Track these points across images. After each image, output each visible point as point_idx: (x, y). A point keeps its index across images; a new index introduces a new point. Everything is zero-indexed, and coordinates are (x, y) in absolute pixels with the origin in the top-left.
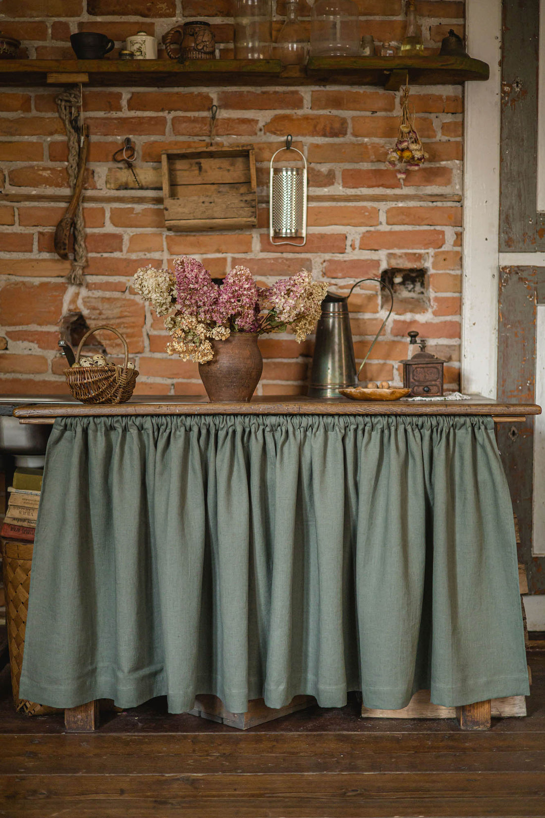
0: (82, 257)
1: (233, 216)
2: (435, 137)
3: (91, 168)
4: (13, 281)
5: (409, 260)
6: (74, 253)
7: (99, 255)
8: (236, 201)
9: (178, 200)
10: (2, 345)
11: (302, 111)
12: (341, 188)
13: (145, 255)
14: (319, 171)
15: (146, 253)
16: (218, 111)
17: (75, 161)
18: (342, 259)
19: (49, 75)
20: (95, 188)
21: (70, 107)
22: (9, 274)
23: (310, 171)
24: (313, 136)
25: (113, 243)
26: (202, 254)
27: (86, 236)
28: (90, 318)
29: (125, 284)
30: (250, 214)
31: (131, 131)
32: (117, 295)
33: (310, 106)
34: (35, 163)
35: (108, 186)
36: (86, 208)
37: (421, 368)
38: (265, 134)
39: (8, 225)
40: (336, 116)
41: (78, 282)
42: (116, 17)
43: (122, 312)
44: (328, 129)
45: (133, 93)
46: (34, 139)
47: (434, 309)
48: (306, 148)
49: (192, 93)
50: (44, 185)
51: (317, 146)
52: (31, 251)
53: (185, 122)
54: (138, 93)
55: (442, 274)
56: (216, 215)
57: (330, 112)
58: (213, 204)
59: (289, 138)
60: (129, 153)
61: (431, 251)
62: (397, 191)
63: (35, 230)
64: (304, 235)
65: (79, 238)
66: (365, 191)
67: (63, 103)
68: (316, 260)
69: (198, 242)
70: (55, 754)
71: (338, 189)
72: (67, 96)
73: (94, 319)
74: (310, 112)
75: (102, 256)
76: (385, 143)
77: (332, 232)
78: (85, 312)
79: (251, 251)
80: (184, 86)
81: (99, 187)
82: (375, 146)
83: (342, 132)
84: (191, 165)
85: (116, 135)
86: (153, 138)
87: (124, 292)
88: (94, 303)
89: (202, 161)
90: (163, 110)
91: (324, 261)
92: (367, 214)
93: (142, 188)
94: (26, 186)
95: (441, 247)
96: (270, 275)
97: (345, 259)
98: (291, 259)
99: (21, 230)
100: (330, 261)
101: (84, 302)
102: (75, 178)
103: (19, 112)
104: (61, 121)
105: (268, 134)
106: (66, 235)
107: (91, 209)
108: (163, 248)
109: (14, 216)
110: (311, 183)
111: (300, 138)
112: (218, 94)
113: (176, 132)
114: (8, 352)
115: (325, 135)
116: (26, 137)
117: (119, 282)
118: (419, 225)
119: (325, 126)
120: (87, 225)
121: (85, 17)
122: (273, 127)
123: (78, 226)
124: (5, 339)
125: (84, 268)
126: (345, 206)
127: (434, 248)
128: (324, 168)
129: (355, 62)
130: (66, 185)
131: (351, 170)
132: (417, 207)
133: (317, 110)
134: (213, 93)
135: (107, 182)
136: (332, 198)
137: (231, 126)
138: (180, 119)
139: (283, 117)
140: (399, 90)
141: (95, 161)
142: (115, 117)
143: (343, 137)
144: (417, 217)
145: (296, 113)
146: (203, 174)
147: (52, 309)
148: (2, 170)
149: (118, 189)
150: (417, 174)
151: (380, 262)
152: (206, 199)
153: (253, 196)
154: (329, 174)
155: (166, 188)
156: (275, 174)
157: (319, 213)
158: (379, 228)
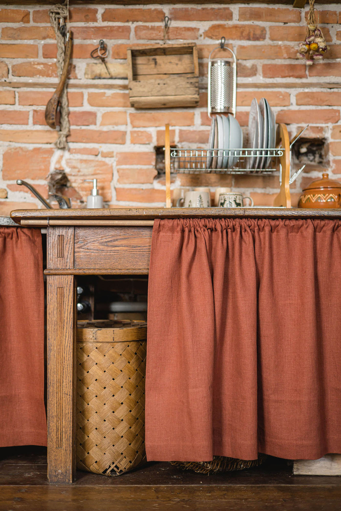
0: (65, 128)
1: (181, 94)
2: (331, 41)
3: (74, 63)
4: (12, 147)
5: (314, 132)
6: (60, 126)
7: (78, 128)
8: (184, 83)
9: (140, 83)
10: (4, 195)
11: (232, 22)
12: (261, 78)
13: (114, 127)
14: (245, 66)
16: (169, 22)
17: (61, 57)
20: (76, 78)
21: (59, 18)
22: (10, 141)
23: (238, 65)
24: (240, 39)
25: (90, 118)
26: (156, 127)
27: (69, 114)
28: (71, 175)
29: (98, 149)
30: (195, 92)
31: (105, 36)
32: (92, 157)
33: (237, 19)
34: (32, 60)
35: (86, 76)
36: (70, 93)
38: (204, 38)
39: (11, 105)
40: (257, 26)
41: (62, 146)
43: (95, 170)
44: (252, 34)
45: (106, 9)
46: (31, 42)
47: (333, 169)
48: (235, 49)
49: (150, 10)
50: (38, 76)
51: (243, 47)
52: (27, 124)
53: (144, 30)
54: (110, 9)
55: (338, 143)
56: (168, 93)
57: (253, 23)
58: (166, 85)
59: (223, 41)
60: (103, 52)
61: (330, 125)
62: (304, 80)
63: (31, 109)
64: (234, 112)
65: (64, 114)
66: (279, 80)
67: (54, 15)
69: (153, 118)
70: (39, 499)
71: (259, 79)
72: (56, 9)
73: (74, 176)
74: (238, 22)
75: (81, 128)
76: (295, 45)
78: (67, 170)
79: (194, 125)
80: (144, 4)
81: (79, 77)
82: (287, 48)
83: (261, 37)
84: (149, 60)
85: (92, 39)
87: (97, 155)
88: (74, 164)
89: (157, 57)
90: (128, 21)
92: (281, 97)
93: (111, 78)
94: (24, 76)
95: (337, 122)
99: (20, 108)
101: (67, 163)
102: (61, 69)
103: (21, 23)
104: (52, 29)
105: (206, 38)
106: (54, 108)
107: (74, 93)
108: (127, 122)
109: (15, 98)
110: (239, 74)
111: (231, 42)
112: (170, 10)
113: (138, 38)
114: (7, 200)
115: (249, 39)
116: (26, 41)
117: (94, 148)
118: (321, 105)
119: (249, 33)
120: (70, 105)
122: (210, 34)
123: (63, 105)
124: (6, 190)
125: (67, 136)
126: (265, 92)
127: (332, 123)
128: (249, 64)
130: (54, 75)
131: (269, 65)
132: (319, 92)
133: (244, 21)
134: (166, 9)
135: (85, 74)
136: (255, 86)
137: (179, 33)
138: (142, 27)
139: (219, 26)
140: (304, 7)
141: (77, 58)
142: (92, 26)
143: (263, 40)
144: (319, 99)
145: (227, 24)
146: (158, 66)
147: (43, 167)
148: (7, 65)
149: (93, 79)
150: (319, 67)
151: (292, 133)
152: (161, 82)
153: (196, 80)
154: (252, 68)
155: (130, 74)
156: (213, 66)
157: (245, 96)
158: (290, 107)
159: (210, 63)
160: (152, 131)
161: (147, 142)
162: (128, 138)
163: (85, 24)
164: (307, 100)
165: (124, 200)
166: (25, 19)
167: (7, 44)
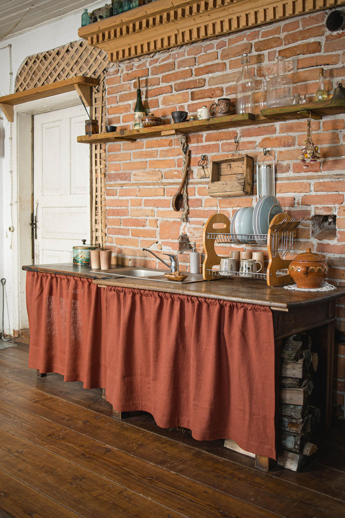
1: (234, 191)
2: (339, 142)
3: (192, 169)
4: (164, 220)
5: (325, 211)
7: (193, 209)
9: (214, 184)
10: (160, 247)
11: (276, 134)
12: (292, 173)
13: (210, 208)
14: (283, 165)
16: (239, 138)
18: (293, 210)
19: (162, 132)
20: (193, 178)
21: (182, 143)
22: (163, 217)
23: (278, 165)
24: (280, 147)
25: (199, 202)
26: (232, 208)
27: (188, 201)
28: (190, 237)
29: (203, 221)
30: (241, 189)
31: (206, 151)
32: (200, 226)
33: (279, 132)
34: (172, 168)
35: (198, 177)
36: (189, 188)
38: (259, 148)
39: (163, 196)
40: (290, 136)
41: (185, 221)
42: (201, 100)
44: (286, 143)
45: (207, 134)
46: (172, 158)
47: (338, 238)
48: (276, 154)
49: (229, 132)
50: (175, 178)
51: (280, 152)
52: (170, 207)
53: (226, 145)
54: (209, 133)
55: (342, 218)
56: (227, 190)
57: (288, 134)
58: (226, 185)
60: (203, 162)
61: (337, 206)
62: (319, 174)
63: (171, 198)
66: (304, 174)
69: (230, 202)
71: (291, 174)
74: (279, 135)
75: (195, 209)
77: (287, 196)
78: (188, 234)
80: (227, 128)
81: (194, 178)
83: (293, 144)
84: (227, 165)
85: (200, 154)
86: (214, 154)
87: (203, 225)
88: (191, 230)
89: (231, 163)
90: (218, 140)
91: (285, 211)
92: (304, 186)
93: (205, 178)
94: (169, 179)
95: (342, 203)
99: (166, 198)
101: (188, 230)
103: (169, 146)
107: (191, 188)
108: (217, 205)
109: (164, 192)
110: (278, 171)
111: (274, 149)
112: (240, 130)
113: (223, 151)
114: (162, 250)
115: (285, 146)
116: (170, 157)
117: (201, 221)
118: (330, 192)
119: (285, 142)
121: (190, 102)
122: (262, 144)
123: (184, 196)
124: (161, 245)
125: (187, 214)
126: (294, 182)
127: (338, 204)
128: (285, 163)
129: (281, 110)
130: (180, 177)
131: (297, 163)
132: (329, 182)
133: (282, 133)
134: (238, 130)
135: (197, 175)
136: (288, 179)
137: (245, 145)
139: (267, 139)
140: (321, 119)
141: (193, 166)
142: (200, 145)
143: (293, 146)
144: (329, 187)
145: (272, 136)
146: (231, 169)
147: (176, 232)
148: (161, 173)
149: (201, 178)
150: (329, 163)
151: (311, 212)
152: (224, 183)
153: (243, 181)
154: (287, 166)
155: (211, 177)
156: (259, 168)
157: (282, 186)
158: (310, 193)
159: (257, 166)
160: (230, 210)
163: (197, 144)
164: (321, 188)
166: (170, 144)
167: (161, 160)
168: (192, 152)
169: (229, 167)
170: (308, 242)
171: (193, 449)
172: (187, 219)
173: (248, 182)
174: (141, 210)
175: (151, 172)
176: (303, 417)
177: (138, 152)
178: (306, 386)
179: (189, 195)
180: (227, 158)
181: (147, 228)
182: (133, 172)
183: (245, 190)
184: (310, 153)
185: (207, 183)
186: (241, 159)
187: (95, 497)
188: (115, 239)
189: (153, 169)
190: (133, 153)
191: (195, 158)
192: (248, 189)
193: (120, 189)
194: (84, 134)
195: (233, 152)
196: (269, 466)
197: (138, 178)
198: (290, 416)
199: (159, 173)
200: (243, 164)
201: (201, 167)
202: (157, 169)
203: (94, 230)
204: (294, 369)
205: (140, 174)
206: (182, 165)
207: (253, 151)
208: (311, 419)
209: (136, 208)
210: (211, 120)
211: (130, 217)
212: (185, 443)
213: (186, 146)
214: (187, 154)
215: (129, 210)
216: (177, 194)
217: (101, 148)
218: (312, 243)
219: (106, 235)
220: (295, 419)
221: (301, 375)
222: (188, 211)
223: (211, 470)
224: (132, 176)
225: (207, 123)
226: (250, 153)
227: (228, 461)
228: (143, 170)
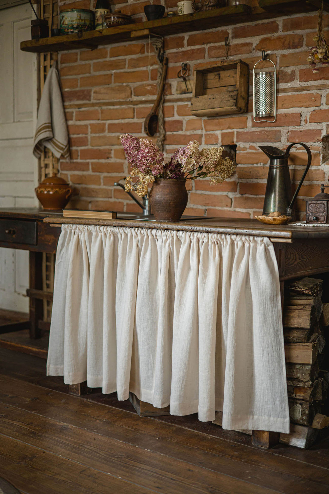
0: (162, 134)
1: (224, 106)
3: (170, 82)
7: (171, 133)
8: (227, 96)
11: (277, 33)
12: (298, 82)
13: (193, 132)
14: (286, 72)
15: (194, 131)
16: (231, 40)
18: (299, 130)
19: (131, 33)
20: (171, 94)
23: (280, 73)
24: (283, 49)
25: (178, 125)
26: (221, 130)
27: (164, 123)
30: (233, 104)
31: (188, 59)
33: (282, 31)
34: (145, 82)
35: (177, 92)
36: (166, 106)
37: (314, 203)
38: (256, 51)
39: (132, 118)
40: (297, 34)
44: (291, 43)
45: (190, 36)
46: (144, 69)
48: (278, 58)
49: (218, 31)
50: (147, 95)
51: (284, 56)
52: (141, 132)
53: (214, 49)
54: (192, 35)
56: (215, 106)
57: (293, 32)
58: (214, 99)
59: (263, 53)
60: (184, 72)
63: (142, 121)
64: (275, 115)
65: (160, 123)
66: (313, 83)
67: (155, 47)
68: (283, 131)
69: (219, 123)
71: (297, 83)
74: (282, 33)
75: (173, 133)
77: (292, 112)
79: (247, 127)
80: (215, 27)
81: (173, 94)
83: (300, 45)
84: (215, 75)
89: (221, 72)
90: (204, 44)
91: (288, 132)
92: (313, 98)
96: (257, 142)
97: (301, 130)
98: (269, 131)
99: (137, 121)
100: (292, 131)
103: (140, 54)
104: (155, 57)
105: (257, 51)
107: (168, 106)
108: (202, 127)
109: (134, 113)
110: (280, 81)
111: (275, 52)
112: (232, 30)
113: (210, 57)
115: (289, 48)
116: (142, 68)
119: (289, 42)
122: (261, 47)
126: (300, 94)
128: (289, 70)
130: (155, 93)
131: (305, 69)
133: (286, 32)
134: (229, 29)
135: (177, 90)
136: (293, 90)
137: (238, 49)
138: (212, 48)
139: (266, 39)
141: (170, 78)
142: (181, 51)
143: (300, 48)
145: (273, 36)
146: (220, 80)
148: (130, 88)
149: (181, 94)
151: (322, 131)
152: (211, 97)
153: (235, 93)
154: (292, 73)
155: (194, 91)
156: (256, 76)
157: (285, 100)
158: (321, 107)
159: (254, 74)
160: (218, 133)
161: (215, 143)
162: (203, 139)
163: (177, 50)
165: (200, 190)
166: (142, 51)
167: (131, 72)
168: (170, 60)
169: (217, 77)
170: (318, 170)
171: (172, 426)
172: (163, 147)
173: (241, 96)
174: (104, 137)
175: (117, 88)
176: (312, 379)
177: (99, 62)
178: (315, 341)
179: (166, 115)
180: (215, 66)
181: (113, 160)
182: (94, 89)
183: (239, 105)
184: (321, 53)
185: (189, 99)
186: (233, 67)
187: (50, 477)
188: (71, 176)
189: (120, 84)
190: (94, 63)
191: (173, 67)
192: (242, 103)
193: (77, 112)
194: (30, 38)
195: (222, 58)
196: (270, 442)
197: (100, 96)
198: (296, 378)
199: (128, 88)
200: (236, 73)
201: (182, 80)
202: (125, 84)
203: (43, 165)
204: (299, 317)
205: (103, 91)
206: (158, 77)
207: (249, 55)
208: (323, 383)
209: (97, 135)
210: (194, 15)
211: (89, 147)
212: (162, 420)
213: (162, 52)
214: (164, 62)
215: (89, 138)
216: (151, 114)
217: (51, 59)
218: (322, 170)
219: (58, 171)
220: (302, 381)
221: (309, 324)
222: (164, 136)
223: (196, 447)
224: (92, 94)
225: (189, 19)
226: (244, 59)
227: (217, 438)
228: (108, 86)
